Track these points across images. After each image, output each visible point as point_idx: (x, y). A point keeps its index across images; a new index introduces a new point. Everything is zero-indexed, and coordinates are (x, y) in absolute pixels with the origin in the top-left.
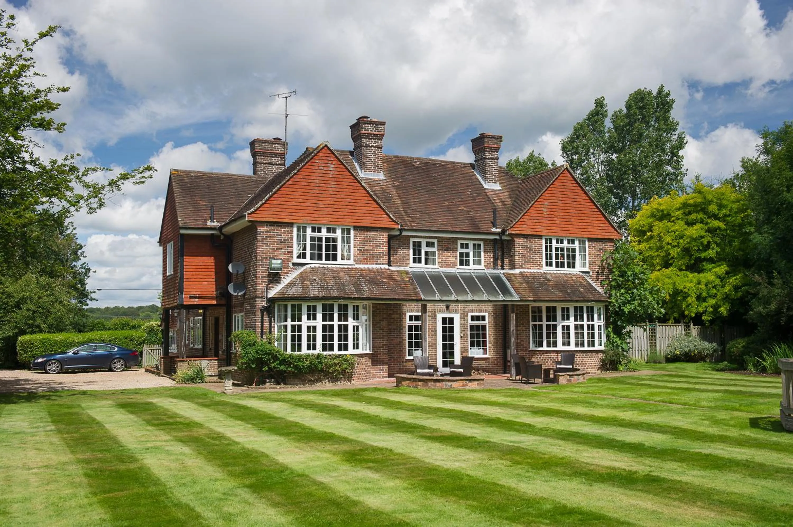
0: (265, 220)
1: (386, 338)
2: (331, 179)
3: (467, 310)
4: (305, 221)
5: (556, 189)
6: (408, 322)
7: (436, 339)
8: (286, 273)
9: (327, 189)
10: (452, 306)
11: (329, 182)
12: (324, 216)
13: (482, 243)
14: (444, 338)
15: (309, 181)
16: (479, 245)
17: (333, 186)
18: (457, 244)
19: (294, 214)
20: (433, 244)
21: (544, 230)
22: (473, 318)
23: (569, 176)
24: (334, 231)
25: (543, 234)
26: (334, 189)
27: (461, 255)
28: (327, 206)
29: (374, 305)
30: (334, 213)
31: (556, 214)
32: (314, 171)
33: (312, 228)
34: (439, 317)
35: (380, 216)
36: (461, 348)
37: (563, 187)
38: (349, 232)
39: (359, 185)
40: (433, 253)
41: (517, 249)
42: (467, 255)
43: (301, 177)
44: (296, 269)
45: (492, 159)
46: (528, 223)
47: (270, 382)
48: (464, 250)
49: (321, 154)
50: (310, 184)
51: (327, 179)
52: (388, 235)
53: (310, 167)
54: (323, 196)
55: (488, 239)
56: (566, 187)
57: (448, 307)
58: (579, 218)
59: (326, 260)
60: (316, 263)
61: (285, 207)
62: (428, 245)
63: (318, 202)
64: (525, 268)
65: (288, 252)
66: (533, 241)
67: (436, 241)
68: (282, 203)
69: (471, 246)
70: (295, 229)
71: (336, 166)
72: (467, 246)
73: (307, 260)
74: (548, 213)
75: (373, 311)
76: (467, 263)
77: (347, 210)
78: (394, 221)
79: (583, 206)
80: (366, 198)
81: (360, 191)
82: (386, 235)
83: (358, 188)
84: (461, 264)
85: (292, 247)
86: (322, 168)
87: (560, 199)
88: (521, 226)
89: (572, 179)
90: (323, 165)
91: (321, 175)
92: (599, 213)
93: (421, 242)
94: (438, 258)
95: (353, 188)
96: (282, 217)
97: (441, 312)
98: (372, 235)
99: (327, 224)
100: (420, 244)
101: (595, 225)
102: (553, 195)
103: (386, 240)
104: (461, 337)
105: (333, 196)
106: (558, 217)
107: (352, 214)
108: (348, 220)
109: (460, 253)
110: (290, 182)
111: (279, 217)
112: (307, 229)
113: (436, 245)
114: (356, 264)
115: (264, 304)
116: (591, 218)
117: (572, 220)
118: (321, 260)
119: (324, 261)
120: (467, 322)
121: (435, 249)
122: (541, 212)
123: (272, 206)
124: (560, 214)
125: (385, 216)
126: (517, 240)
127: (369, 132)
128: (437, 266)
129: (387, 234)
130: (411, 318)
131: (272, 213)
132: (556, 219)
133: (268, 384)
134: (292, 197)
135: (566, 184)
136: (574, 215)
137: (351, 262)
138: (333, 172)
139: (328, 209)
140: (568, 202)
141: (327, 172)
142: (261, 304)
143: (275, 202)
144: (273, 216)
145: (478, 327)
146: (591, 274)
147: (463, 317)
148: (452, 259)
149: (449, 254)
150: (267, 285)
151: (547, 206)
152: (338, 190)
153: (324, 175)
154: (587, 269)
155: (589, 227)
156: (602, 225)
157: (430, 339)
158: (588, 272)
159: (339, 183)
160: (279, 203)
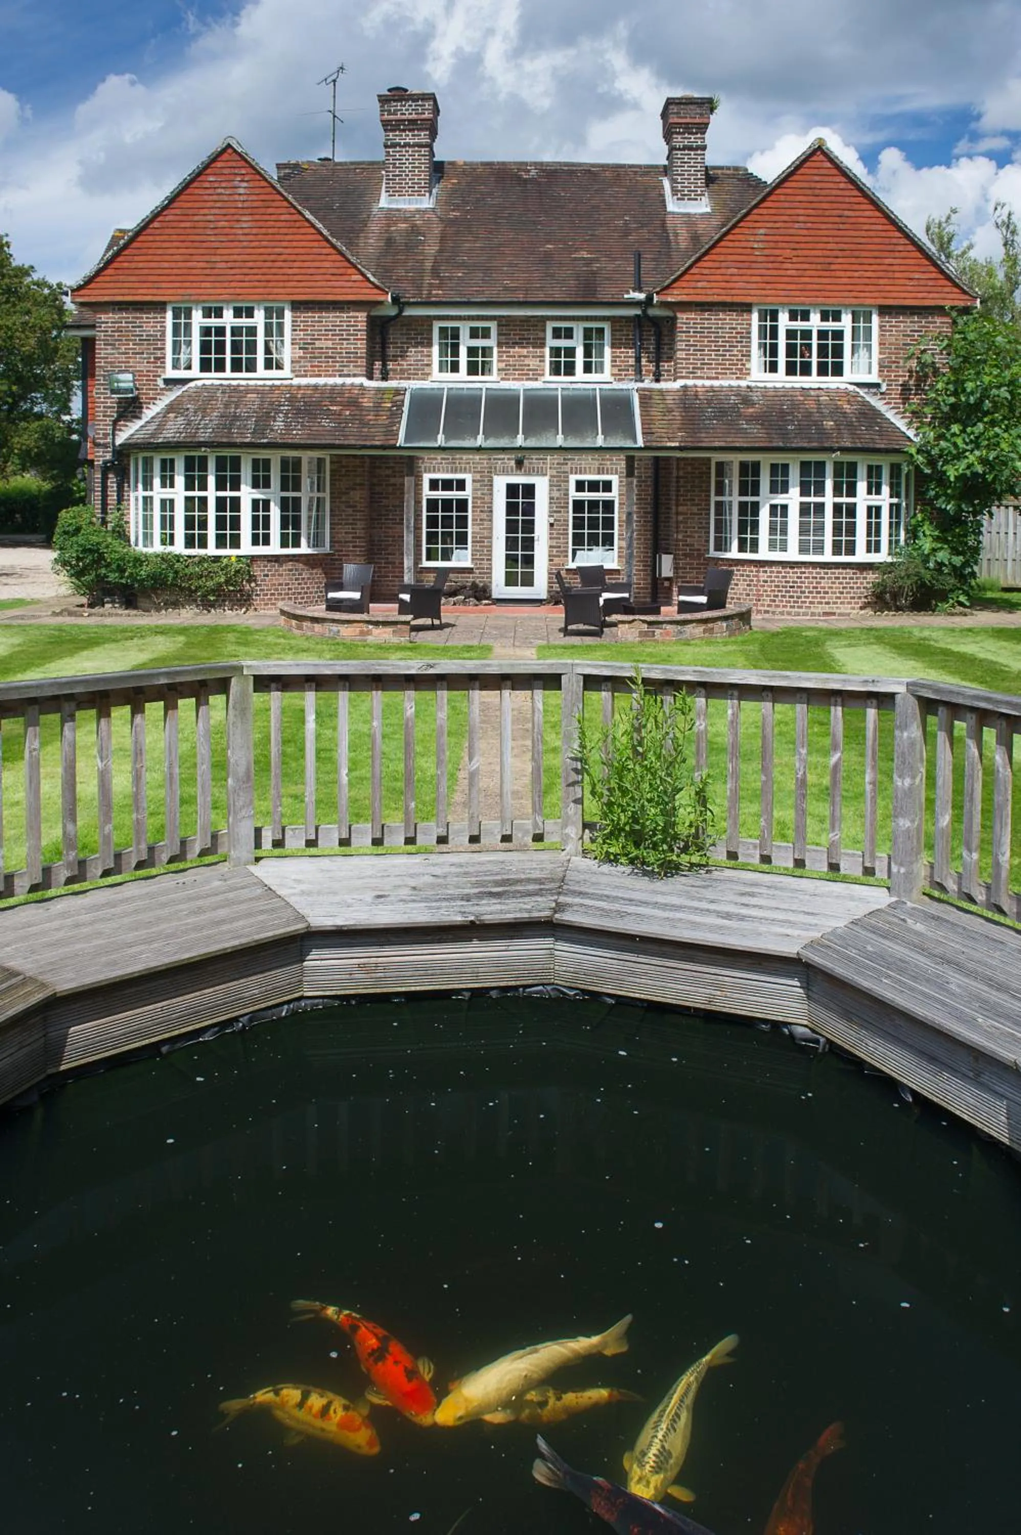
0: (106, 299)
1: (360, 525)
2: (241, 212)
3: (567, 468)
4: (187, 298)
5: (789, 198)
6: (427, 493)
7: (491, 529)
8: (151, 399)
9: (233, 231)
10: (533, 460)
11: (236, 217)
12: (226, 285)
13: (607, 326)
14: (511, 526)
15: (196, 218)
16: (601, 331)
17: (245, 225)
18: (544, 331)
19: (164, 285)
20: (486, 334)
21: (752, 292)
22: (580, 486)
23: (829, 165)
24: (250, 313)
25: (748, 300)
26: (246, 231)
27: (556, 352)
28: (229, 265)
29: (335, 459)
30: (247, 278)
31: (788, 253)
32: (206, 198)
33: (204, 309)
34: (500, 484)
35: (346, 278)
36: (551, 547)
37: (809, 192)
38: (281, 315)
39: (301, 218)
40: (486, 351)
41: (681, 336)
42: (571, 352)
43: (178, 212)
44: (170, 390)
45: (690, 148)
46: (712, 278)
47: (113, 602)
48: (563, 343)
49: (219, 165)
50: (197, 225)
51: (233, 211)
52: (368, 317)
53: (197, 191)
54: (224, 245)
55: (622, 317)
56: (817, 192)
57: (519, 463)
58: (853, 260)
59: (233, 370)
60: (212, 378)
61: (146, 272)
62: (474, 333)
63: (214, 259)
64: (702, 378)
65: (155, 358)
66: (728, 319)
67: (493, 326)
68: (141, 265)
69: (579, 334)
70: (169, 315)
71: (251, 184)
72: (569, 334)
73: (195, 372)
74: (766, 252)
75: (331, 471)
76: (570, 370)
77: (274, 271)
78: (377, 287)
79: (863, 233)
80: (316, 244)
81: (303, 231)
82: (362, 316)
83: (298, 224)
84: (556, 370)
85: (163, 349)
86: (222, 191)
87: (801, 219)
88: (693, 284)
89: (835, 172)
90: (224, 185)
91: (218, 205)
92: (911, 248)
93: (458, 328)
94: (499, 361)
95: (288, 224)
96: (141, 291)
97: (505, 472)
98: (331, 318)
99: (204, 301)
100: (455, 333)
101: (897, 275)
102: (782, 211)
103: (362, 326)
104: (552, 525)
105: (245, 244)
106: (795, 260)
107: (285, 278)
108: (276, 291)
109: (551, 348)
110: (156, 225)
111: (133, 291)
112: (194, 312)
113: (494, 333)
114: (297, 376)
115: (109, 456)
116: (887, 261)
117: (833, 267)
118: (224, 370)
119: (228, 373)
120: (567, 495)
121: (492, 342)
122: (749, 251)
123: (120, 272)
124: (800, 253)
125: (360, 277)
126: (682, 317)
127: (399, 117)
128: (495, 376)
129: (365, 314)
130: (434, 485)
131: (119, 285)
132: (789, 266)
133: (108, 606)
134: (160, 252)
135: (819, 185)
136: (840, 254)
137: (286, 372)
138: (245, 198)
139: (233, 272)
140: (824, 226)
141: (231, 198)
142: (102, 456)
143: (126, 265)
144: (123, 291)
145: (593, 505)
146: (884, 388)
147: (558, 483)
148: (533, 363)
149: (524, 351)
150: (115, 423)
151: (763, 238)
152: (254, 231)
153: (227, 205)
154: (874, 378)
155: (881, 282)
156: (917, 276)
157: (477, 529)
158: (878, 386)
159: (257, 217)
160: (133, 265)
